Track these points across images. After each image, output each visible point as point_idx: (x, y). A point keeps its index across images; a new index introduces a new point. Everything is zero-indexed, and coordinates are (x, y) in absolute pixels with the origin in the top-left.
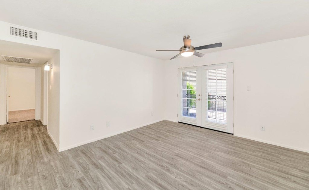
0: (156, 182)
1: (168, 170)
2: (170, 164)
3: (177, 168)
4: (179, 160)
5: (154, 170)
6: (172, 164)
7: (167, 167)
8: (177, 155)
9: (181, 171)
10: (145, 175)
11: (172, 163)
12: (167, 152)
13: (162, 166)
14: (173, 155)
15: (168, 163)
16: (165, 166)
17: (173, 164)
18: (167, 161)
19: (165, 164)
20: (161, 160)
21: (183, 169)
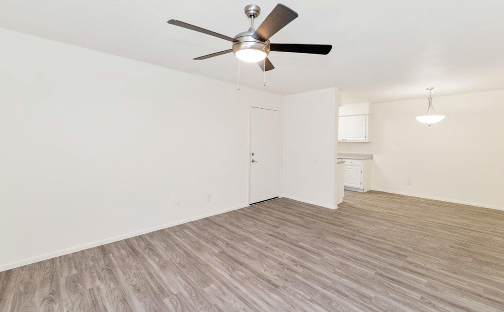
0: (308, 250)
1: (293, 261)
2: (292, 270)
3: (281, 264)
4: (275, 275)
5: (315, 263)
6: (288, 269)
7: (296, 266)
8: (277, 287)
9: (275, 260)
10: (325, 257)
11: (288, 272)
12: (298, 299)
13: (305, 267)
14: (285, 288)
15: (296, 272)
16: (299, 266)
17: (286, 269)
18: (297, 276)
19: (301, 270)
20: (307, 278)
21: (272, 262)
